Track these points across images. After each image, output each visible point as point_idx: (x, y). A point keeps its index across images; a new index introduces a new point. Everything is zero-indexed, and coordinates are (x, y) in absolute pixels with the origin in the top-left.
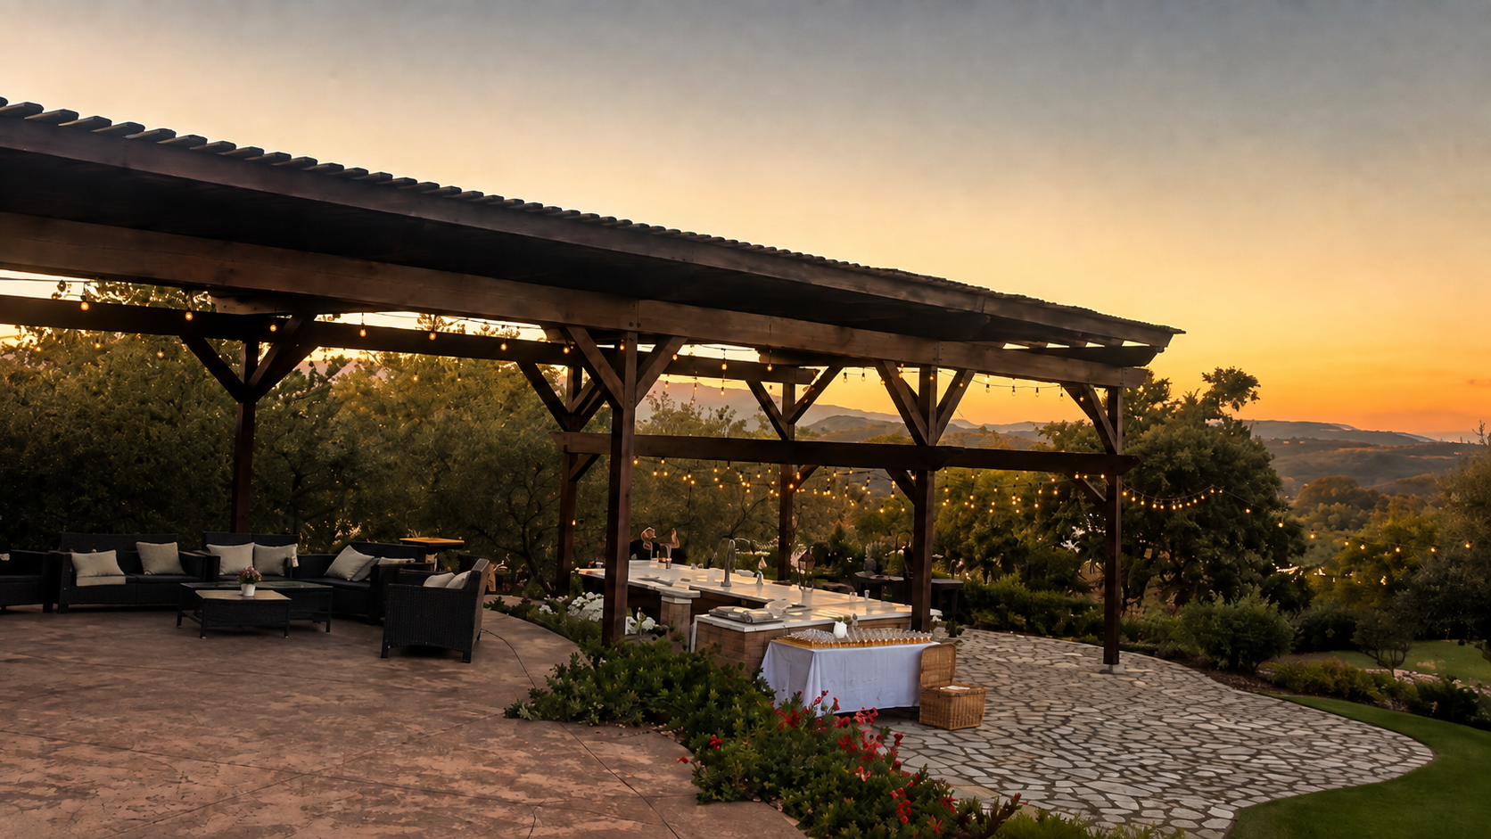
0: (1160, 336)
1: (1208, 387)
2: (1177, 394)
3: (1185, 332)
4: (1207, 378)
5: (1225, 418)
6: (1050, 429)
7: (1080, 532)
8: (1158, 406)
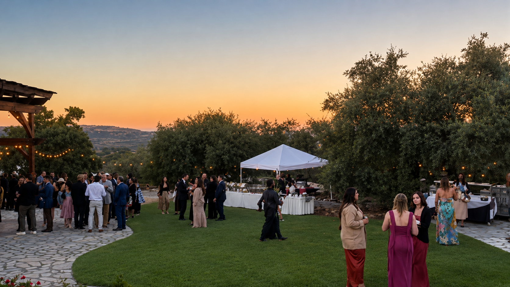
0: (49, 94)
1: (67, 113)
2: (56, 115)
3: (57, 93)
4: (67, 110)
5: (74, 124)
6: (6, 129)
7: (19, 168)
8: (50, 120)
